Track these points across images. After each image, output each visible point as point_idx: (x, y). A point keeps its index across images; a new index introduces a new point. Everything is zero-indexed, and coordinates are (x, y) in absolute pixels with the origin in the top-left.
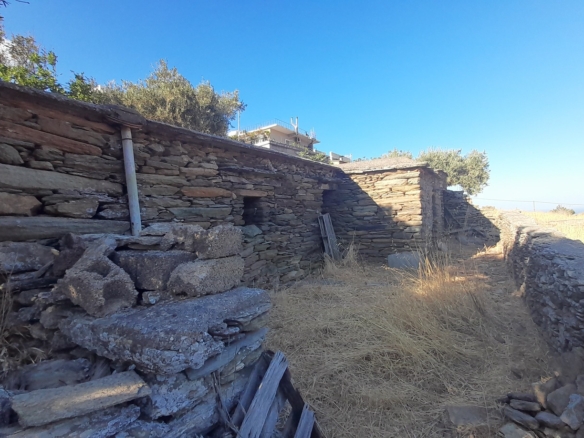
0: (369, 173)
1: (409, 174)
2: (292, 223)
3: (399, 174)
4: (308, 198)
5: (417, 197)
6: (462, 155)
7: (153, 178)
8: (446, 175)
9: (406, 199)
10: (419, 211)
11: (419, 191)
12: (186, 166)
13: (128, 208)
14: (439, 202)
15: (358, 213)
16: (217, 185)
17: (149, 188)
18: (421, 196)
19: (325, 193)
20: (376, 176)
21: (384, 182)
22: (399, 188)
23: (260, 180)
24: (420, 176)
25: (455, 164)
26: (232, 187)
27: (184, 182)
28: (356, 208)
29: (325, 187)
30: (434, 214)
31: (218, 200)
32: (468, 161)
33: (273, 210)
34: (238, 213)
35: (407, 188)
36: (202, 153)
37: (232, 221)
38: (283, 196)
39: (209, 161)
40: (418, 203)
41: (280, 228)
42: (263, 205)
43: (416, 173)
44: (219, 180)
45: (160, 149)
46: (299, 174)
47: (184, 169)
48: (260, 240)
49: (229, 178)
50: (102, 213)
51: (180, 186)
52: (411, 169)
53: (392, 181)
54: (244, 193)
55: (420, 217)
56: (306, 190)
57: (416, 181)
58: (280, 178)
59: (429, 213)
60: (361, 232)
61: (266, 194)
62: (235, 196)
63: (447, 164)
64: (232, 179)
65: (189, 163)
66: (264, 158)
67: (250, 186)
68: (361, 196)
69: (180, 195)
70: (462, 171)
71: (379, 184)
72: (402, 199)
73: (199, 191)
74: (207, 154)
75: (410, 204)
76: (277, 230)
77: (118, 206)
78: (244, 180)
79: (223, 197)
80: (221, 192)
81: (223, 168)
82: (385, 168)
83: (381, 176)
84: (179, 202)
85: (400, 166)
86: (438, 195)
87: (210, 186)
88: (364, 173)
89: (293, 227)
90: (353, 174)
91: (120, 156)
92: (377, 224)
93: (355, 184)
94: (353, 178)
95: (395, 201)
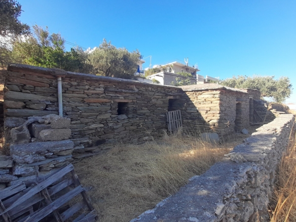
0: (195, 91)
1: (215, 92)
2: (147, 114)
3: (210, 92)
4: (158, 103)
5: (218, 104)
7: (70, 95)
9: (212, 105)
10: (218, 112)
11: (219, 102)
12: (88, 90)
13: (58, 107)
15: (189, 111)
16: (103, 97)
17: (68, 99)
18: (220, 104)
20: (197, 93)
21: (202, 96)
22: (209, 99)
23: (128, 95)
24: (220, 93)
25: (268, 85)
26: (111, 98)
27: (86, 96)
28: (188, 108)
29: (170, 97)
31: (103, 104)
32: (278, 83)
33: (135, 108)
34: (114, 109)
35: (213, 99)
36: (97, 84)
37: (111, 113)
38: (142, 102)
39: (99, 88)
40: (218, 108)
41: (139, 116)
42: (129, 106)
43: (218, 92)
44: (104, 95)
45: (75, 83)
46: (153, 91)
47: (86, 91)
48: (126, 121)
49: (109, 94)
50: (47, 109)
51: (84, 98)
52: (216, 90)
53: (206, 95)
54: (118, 101)
55: (219, 115)
56: (157, 99)
57: (217, 96)
58: (140, 94)
61: (131, 101)
62: (112, 102)
64: (111, 95)
65: (89, 88)
66: (132, 85)
68: (190, 102)
69: (83, 102)
70: (273, 89)
71: (200, 97)
72: (210, 105)
73: (92, 100)
74: (99, 84)
75: (214, 108)
76: (137, 117)
77: (54, 106)
78: (118, 95)
79: (106, 102)
80: (105, 100)
81: (106, 89)
82: (203, 89)
83: (200, 93)
84: (82, 104)
85: (210, 88)
86: (245, 103)
87: (99, 98)
88: (192, 91)
89: (147, 116)
90: (187, 91)
91: (57, 87)
92: (197, 117)
93: (188, 96)
94: (187, 93)
95: (207, 106)
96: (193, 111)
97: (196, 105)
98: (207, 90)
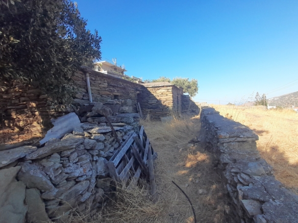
0: (154, 87)
1: (168, 88)
3: (165, 88)
4: (133, 96)
5: (171, 96)
7: (93, 88)
8: (183, 88)
9: (168, 97)
10: (172, 101)
11: (172, 94)
13: (88, 97)
14: (180, 99)
15: (150, 102)
16: (107, 91)
18: (173, 96)
19: (138, 94)
20: (156, 89)
21: (160, 91)
22: (165, 93)
23: (119, 89)
25: (186, 84)
26: (111, 91)
27: (100, 89)
28: (149, 100)
29: (138, 92)
30: (178, 103)
31: (108, 95)
32: (191, 83)
35: (168, 93)
38: (125, 95)
39: (105, 83)
40: (172, 99)
42: (119, 98)
43: (171, 88)
44: (108, 89)
45: (94, 79)
47: (99, 85)
50: (83, 98)
51: (98, 90)
52: (169, 86)
53: (163, 90)
54: (115, 94)
55: (172, 103)
57: (171, 90)
58: (124, 88)
59: (176, 103)
60: (151, 110)
61: (120, 94)
62: (112, 94)
63: (184, 84)
64: (111, 88)
65: (101, 83)
66: (120, 81)
67: (116, 91)
68: (151, 96)
69: (99, 93)
70: (189, 87)
71: (158, 91)
72: (166, 97)
73: (103, 92)
74: (104, 80)
75: (169, 99)
78: (114, 89)
80: (108, 93)
81: (109, 85)
82: (160, 86)
83: (158, 88)
84: (99, 96)
85: (165, 85)
86: (179, 96)
87: (106, 91)
88: (152, 87)
90: (148, 87)
91: (86, 81)
92: (157, 106)
93: (149, 91)
94: (148, 89)
95: (164, 98)
96: (154, 102)
98: (163, 86)
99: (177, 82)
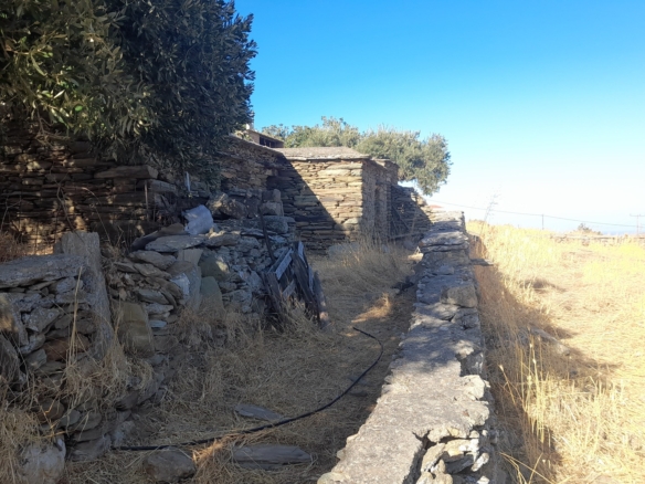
0: (312, 161)
1: (352, 165)
3: (343, 165)
4: (257, 183)
5: (359, 188)
6: (420, 139)
8: (397, 167)
9: (349, 189)
10: (360, 203)
11: (361, 183)
14: (383, 197)
15: (299, 203)
18: (363, 188)
19: (269, 177)
20: (319, 165)
21: (328, 172)
22: (342, 179)
24: (362, 168)
25: (411, 151)
28: (296, 197)
29: (269, 172)
30: (378, 211)
32: (426, 149)
35: (350, 179)
40: (360, 195)
43: (359, 165)
52: (355, 160)
53: (335, 171)
55: (361, 209)
56: (256, 174)
57: (358, 172)
59: (372, 209)
60: (302, 223)
63: (401, 150)
67: (224, 169)
68: (301, 185)
70: (418, 162)
71: (323, 173)
72: (344, 190)
75: (352, 196)
82: (329, 157)
83: (324, 164)
85: (345, 156)
86: (384, 191)
88: (307, 161)
90: (294, 161)
92: (319, 215)
93: (295, 171)
94: (294, 165)
95: (338, 192)
96: (309, 203)
97: (315, 191)
98: (338, 160)
99: (381, 143)
